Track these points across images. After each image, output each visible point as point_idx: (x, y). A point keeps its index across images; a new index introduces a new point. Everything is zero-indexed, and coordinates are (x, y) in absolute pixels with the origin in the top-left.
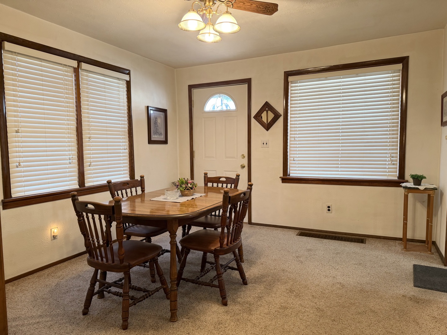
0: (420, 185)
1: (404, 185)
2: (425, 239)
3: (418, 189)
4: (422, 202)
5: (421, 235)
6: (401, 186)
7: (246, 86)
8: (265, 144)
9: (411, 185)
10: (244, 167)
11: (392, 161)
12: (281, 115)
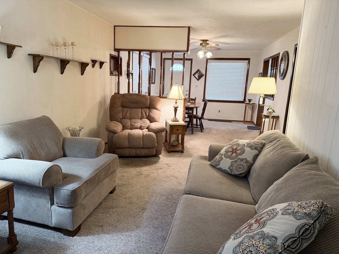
0: (250, 102)
1: (246, 102)
2: (250, 121)
3: (250, 103)
4: (250, 108)
5: (249, 119)
6: (245, 103)
7: (190, 61)
8: (197, 86)
9: (248, 102)
10: (187, 95)
11: (242, 94)
12: (204, 75)
